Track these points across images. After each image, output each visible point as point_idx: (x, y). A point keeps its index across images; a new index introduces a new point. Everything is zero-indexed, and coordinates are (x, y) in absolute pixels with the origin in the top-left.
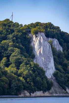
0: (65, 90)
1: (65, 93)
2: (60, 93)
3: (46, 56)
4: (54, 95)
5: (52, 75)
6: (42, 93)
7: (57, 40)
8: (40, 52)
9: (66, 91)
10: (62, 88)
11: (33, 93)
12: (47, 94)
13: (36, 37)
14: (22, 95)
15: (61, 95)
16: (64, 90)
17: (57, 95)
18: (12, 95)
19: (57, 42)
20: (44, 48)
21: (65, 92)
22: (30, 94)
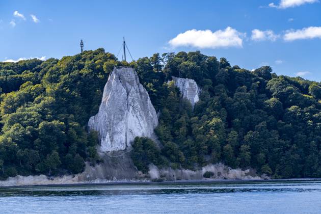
0: (145, 172)
1: (141, 178)
3: (116, 109)
9: (148, 174)
10: (137, 168)
16: (140, 172)
17: (107, 182)
21: (143, 175)
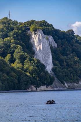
0: (64, 84)
2: (59, 87)
3: (45, 52)
4: (55, 89)
5: (51, 71)
6: (46, 88)
7: (52, 37)
8: (40, 49)
10: (61, 83)
11: (39, 88)
12: (49, 88)
13: (35, 34)
14: (30, 90)
15: (61, 89)
17: (58, 89)
18: (22, 89)
19: (52, 39)
20: (43, 45)
21: (64, 86)
22: (36, 89)
